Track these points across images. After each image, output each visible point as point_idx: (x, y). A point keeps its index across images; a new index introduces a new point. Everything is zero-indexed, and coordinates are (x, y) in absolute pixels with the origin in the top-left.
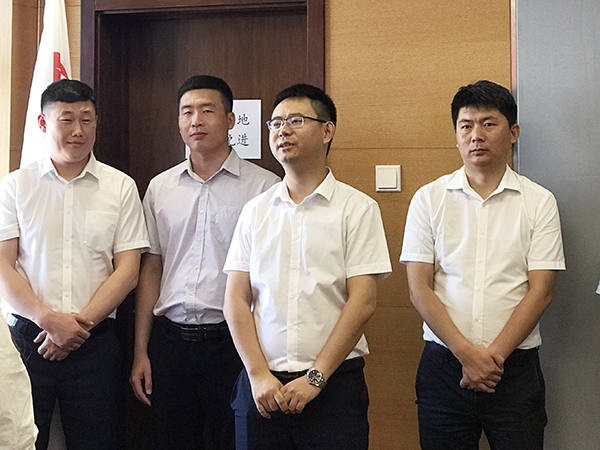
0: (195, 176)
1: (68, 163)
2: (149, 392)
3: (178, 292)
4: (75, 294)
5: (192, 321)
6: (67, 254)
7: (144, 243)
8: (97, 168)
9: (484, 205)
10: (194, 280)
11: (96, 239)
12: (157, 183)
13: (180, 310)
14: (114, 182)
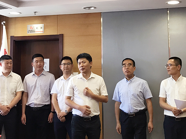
0: (36, 75)
1: (6, 73)
2: (25, 122)
3: (32, 100)
4: (7, 101)
5: (36, 106)
6: (6, 93)
7: (23, 90)
8: (13, 74)
9: (87, 81)
10: (36, 98)
11: (12, 89)
12: (27, 77)
13: (33, 104)
14: (16, 77)
